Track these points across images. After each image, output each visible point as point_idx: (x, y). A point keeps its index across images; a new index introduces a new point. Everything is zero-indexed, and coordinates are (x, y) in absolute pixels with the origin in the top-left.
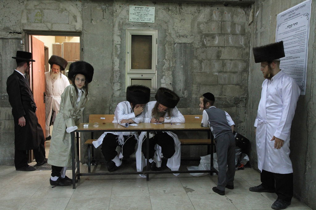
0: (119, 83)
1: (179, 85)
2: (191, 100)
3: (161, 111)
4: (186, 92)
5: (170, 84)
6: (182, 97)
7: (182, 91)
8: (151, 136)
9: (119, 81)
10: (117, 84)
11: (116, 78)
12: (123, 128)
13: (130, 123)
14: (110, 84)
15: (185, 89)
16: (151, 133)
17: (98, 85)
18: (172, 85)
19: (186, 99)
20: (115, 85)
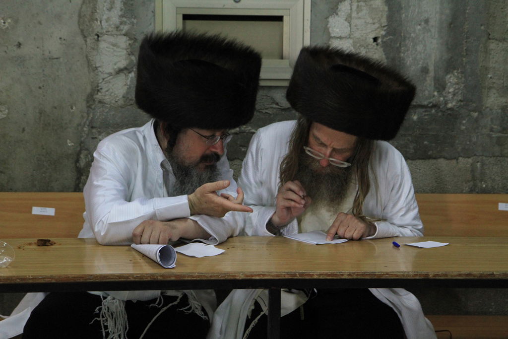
0: (125, 38)
1: (420, 48)
2: (477, 120)
3: (324, 164)
4: (451, 79)
5: (375, 39)
6: (434, 106)
7: (432, 74)
8: (289, 302)
9: (125, 28)
10: (112, 39)
11: (110, 9)
12: (147, 270)
13: (183, 241)
14: (79, 39)
15: (450, 66)
16: (290, 292)
17: (19, 45)
18: (386, 46)
19: (451, 117)
20: (103, 45)
